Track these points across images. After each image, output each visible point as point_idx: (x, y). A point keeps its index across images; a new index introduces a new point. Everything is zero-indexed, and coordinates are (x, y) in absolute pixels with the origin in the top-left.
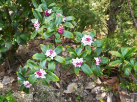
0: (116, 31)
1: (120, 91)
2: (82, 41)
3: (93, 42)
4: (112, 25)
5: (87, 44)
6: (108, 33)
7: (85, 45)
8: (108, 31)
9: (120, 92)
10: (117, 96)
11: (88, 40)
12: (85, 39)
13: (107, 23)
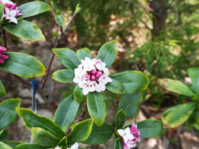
0: (167, 21)
1: (182, 132)
2: (75, 80)
3: (110, 80)
4: (161, 11)
5: (92, 90)
6: (154, 25)
7: (85, 92)
8: (154, 20)
9: (181, 136)
10: (177, 144)
11: (93, 75)
12: (84, 72)
13: (151, 6)
